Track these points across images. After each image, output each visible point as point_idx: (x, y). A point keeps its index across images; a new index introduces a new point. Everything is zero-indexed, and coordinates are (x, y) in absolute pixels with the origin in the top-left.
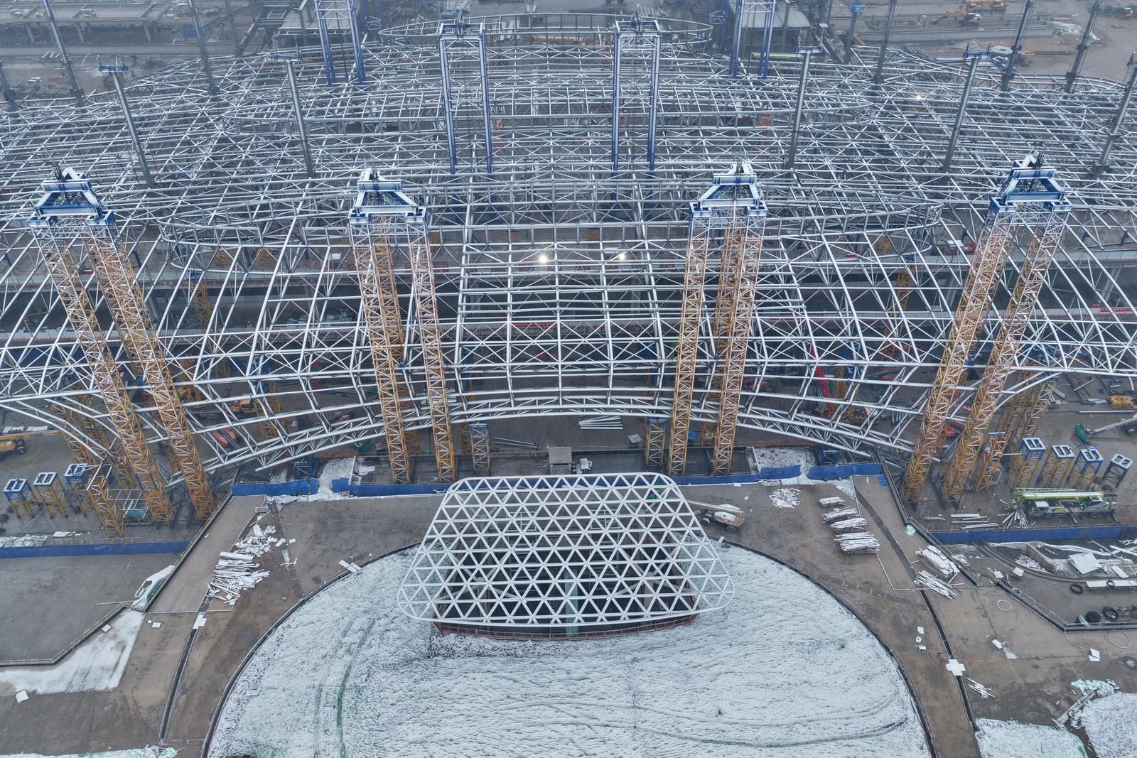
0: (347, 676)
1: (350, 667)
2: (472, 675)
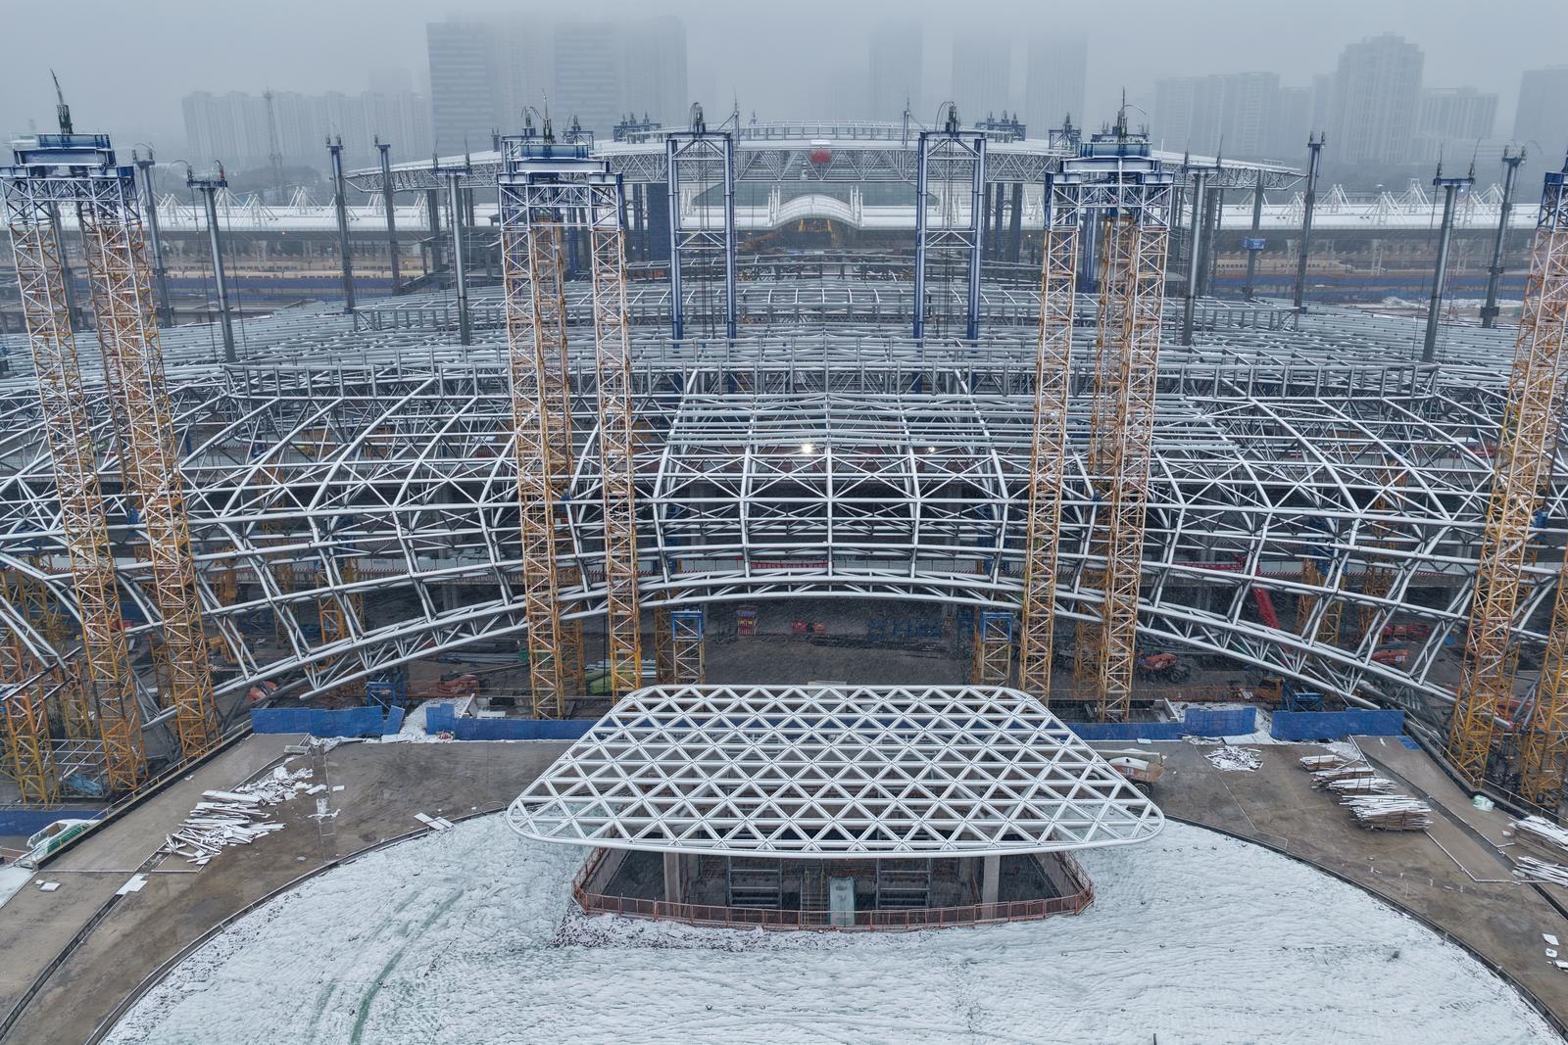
0: (389, 968)
1: (399, 955)
2: (639, 974)
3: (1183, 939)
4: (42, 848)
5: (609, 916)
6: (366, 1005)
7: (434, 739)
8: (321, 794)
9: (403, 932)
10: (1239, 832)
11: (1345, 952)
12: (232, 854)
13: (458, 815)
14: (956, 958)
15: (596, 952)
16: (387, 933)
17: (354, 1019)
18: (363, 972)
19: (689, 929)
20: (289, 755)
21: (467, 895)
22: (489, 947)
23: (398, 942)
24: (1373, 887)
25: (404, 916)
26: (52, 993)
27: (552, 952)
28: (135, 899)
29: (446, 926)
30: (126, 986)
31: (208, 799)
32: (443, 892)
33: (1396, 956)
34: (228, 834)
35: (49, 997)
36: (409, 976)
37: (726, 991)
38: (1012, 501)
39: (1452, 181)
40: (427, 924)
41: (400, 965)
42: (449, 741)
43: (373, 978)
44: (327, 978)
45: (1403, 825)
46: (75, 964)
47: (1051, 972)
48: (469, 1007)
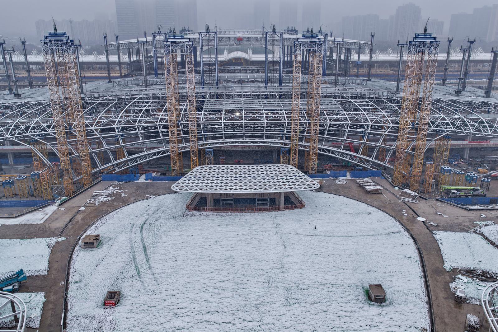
0: (146, 221)
1: (148, 219)
2: (203, 220)
3: (324, 212)
4: (59, 202)
5: (195, 211)
6: (142, 227)
7: (147, 181)
8: (122, 192)
9: (148, 215)
10: (340, 195)
11: (359, 213)
12: (104, 203)
13: (157, 195)
14: (274, 216)
15: (192, 217)
16: (144, 215)
17: (140, 229)
18: (141, 221)
19: (213, 213)
20: (112, 185)
21: (161, 209)
22: (168, 217)
23: (147, 217)
24: (368, 203)
25: (148, 212)
26: (70, 226)
27: (183, 218)
28: (83, 211)
29: (158, 214)
30: (87, 225)
31: (95, 192)
32: (156, 208)
33: (370, 214)
34: (102, 199)
35: (70, 227)
36: (151, 222)
37: (222, 223)
38: (288, 121)
39: (402, 45)
40: (153, 214)
41: (149, 220)
42: (152, 182)
43: (143, 223)
44: (132, 223)
45: (377, 192)
46: (74, 222)
47: (295, 218)
48: (165, 226)
